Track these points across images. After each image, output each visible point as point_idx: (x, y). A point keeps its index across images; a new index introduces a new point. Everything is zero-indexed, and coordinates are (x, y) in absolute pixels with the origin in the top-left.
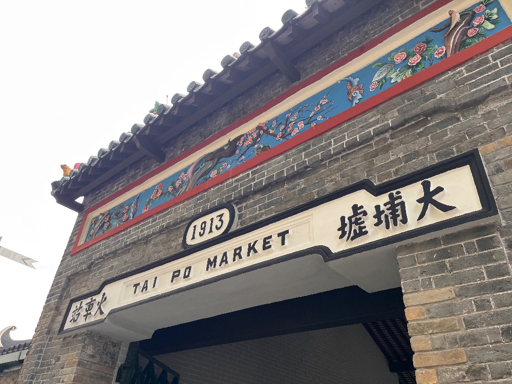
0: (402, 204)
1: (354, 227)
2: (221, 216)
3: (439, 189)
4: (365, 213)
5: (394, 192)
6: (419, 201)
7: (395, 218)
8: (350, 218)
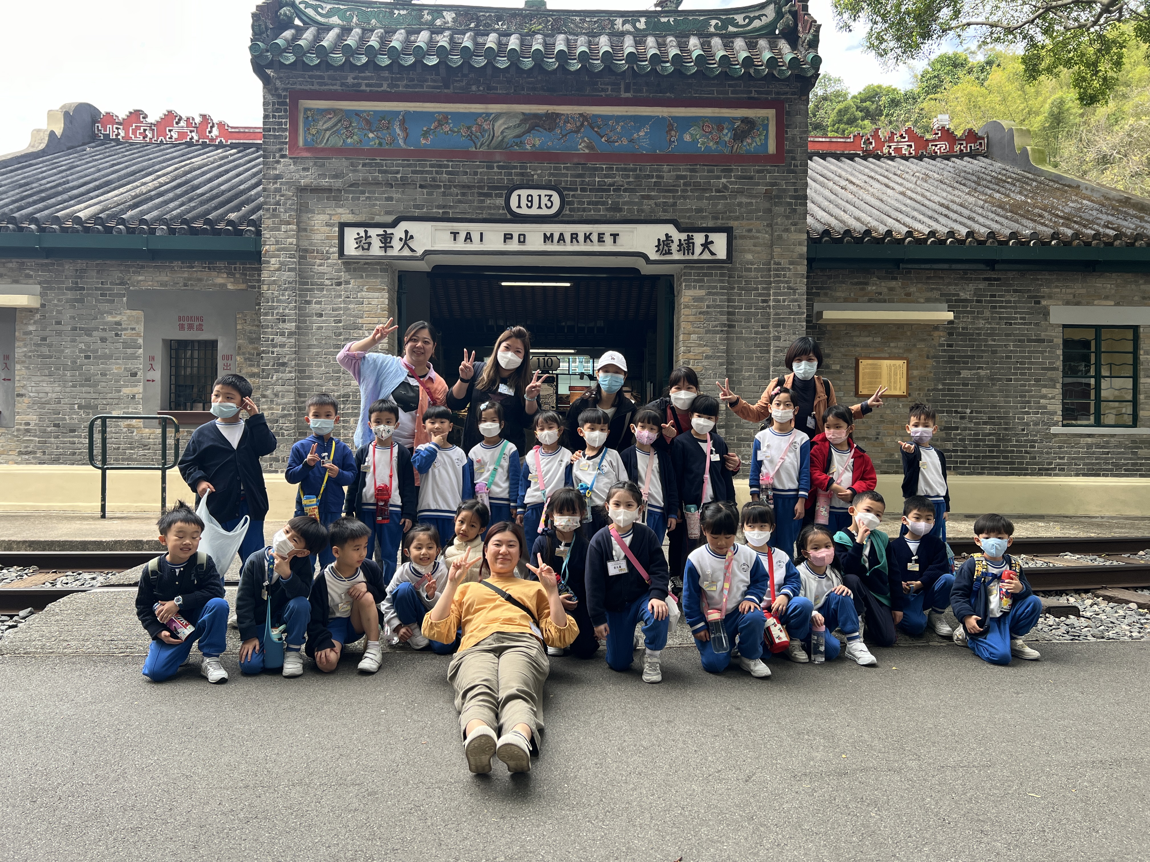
0: (693, 243)
1: (666, 248)
2: (551, 196)
3: (712, 242)
4: (672, 242)
5: (690, 234)
6: (702, 245)
7: (688, 250)
8: (663, 241)
